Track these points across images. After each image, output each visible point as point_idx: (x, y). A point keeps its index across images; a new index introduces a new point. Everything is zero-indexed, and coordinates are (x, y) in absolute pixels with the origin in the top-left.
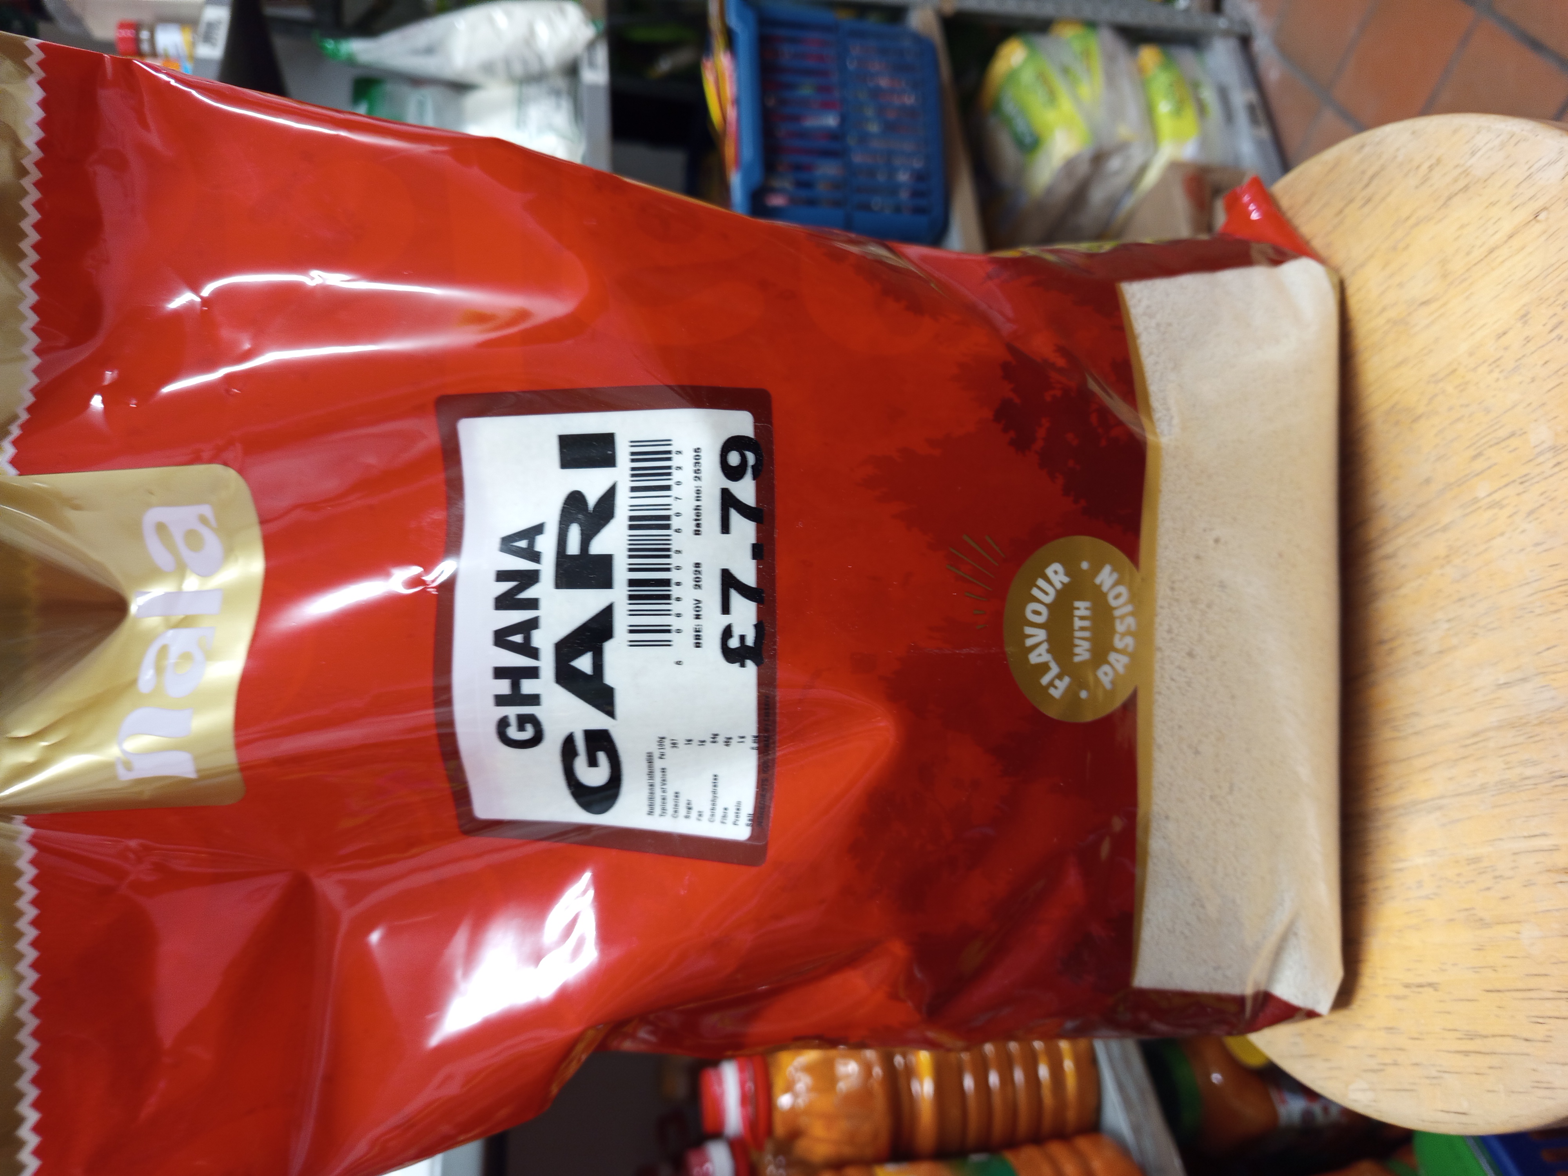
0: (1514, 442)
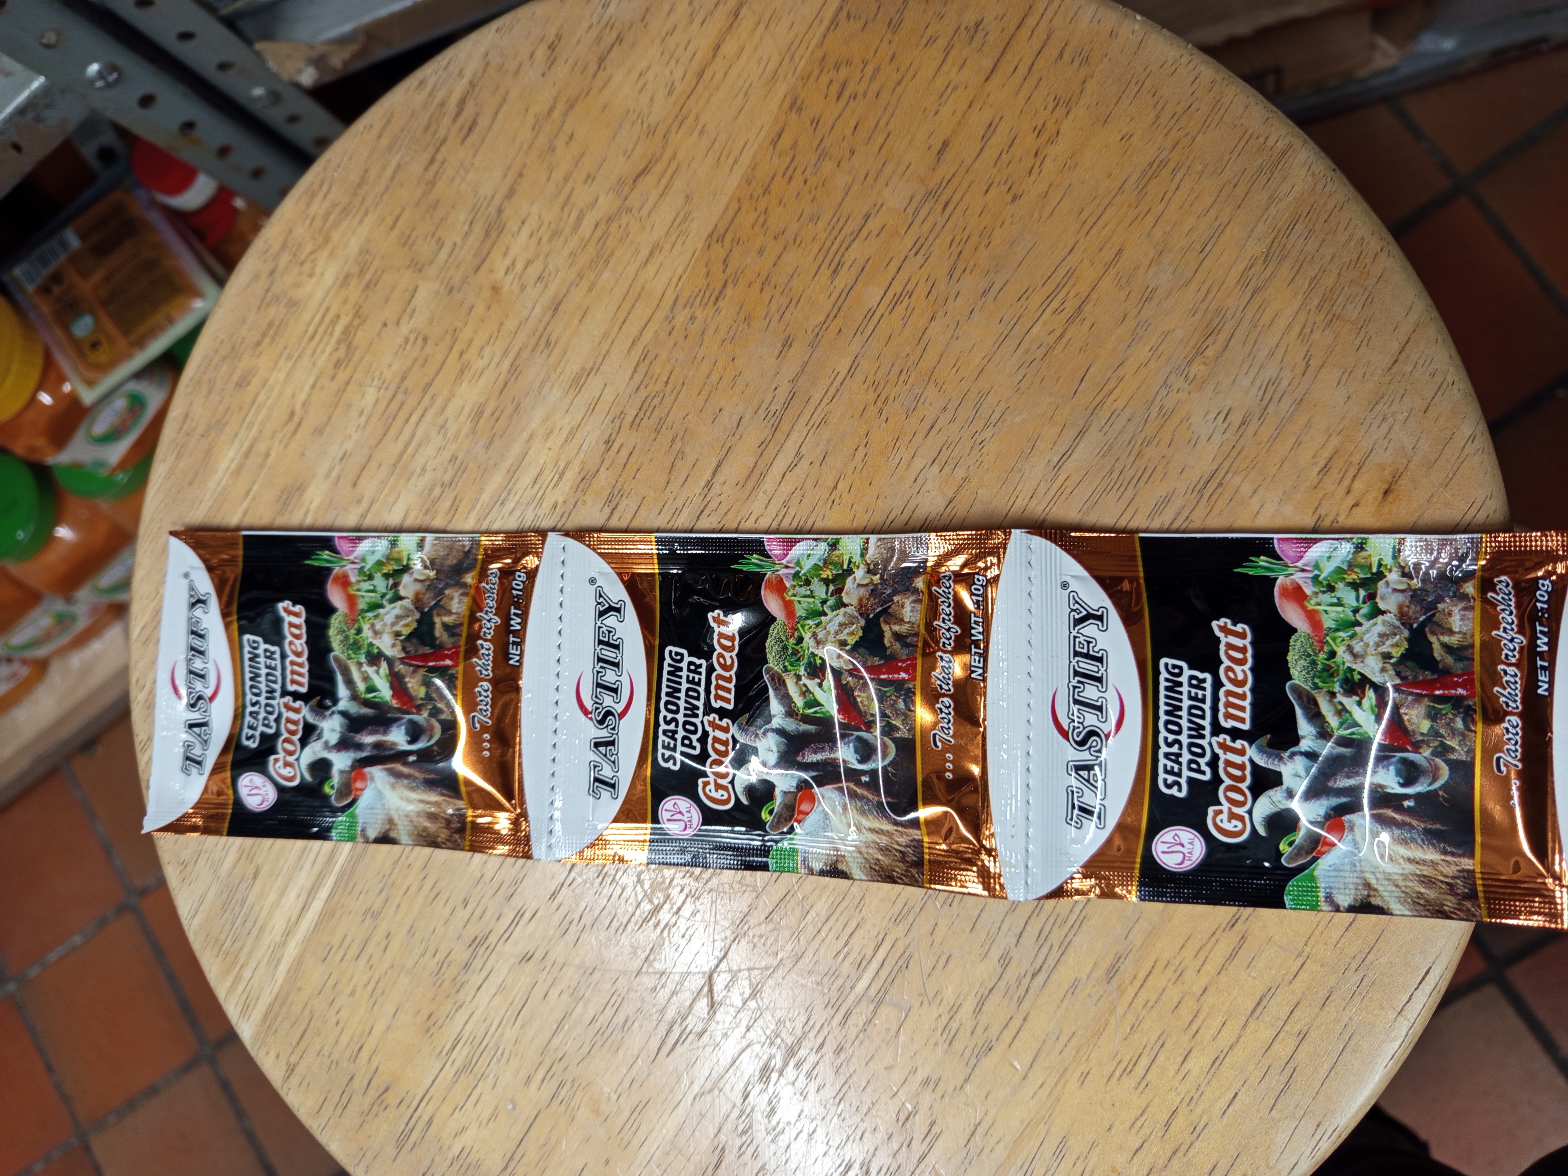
0: (873, 225)
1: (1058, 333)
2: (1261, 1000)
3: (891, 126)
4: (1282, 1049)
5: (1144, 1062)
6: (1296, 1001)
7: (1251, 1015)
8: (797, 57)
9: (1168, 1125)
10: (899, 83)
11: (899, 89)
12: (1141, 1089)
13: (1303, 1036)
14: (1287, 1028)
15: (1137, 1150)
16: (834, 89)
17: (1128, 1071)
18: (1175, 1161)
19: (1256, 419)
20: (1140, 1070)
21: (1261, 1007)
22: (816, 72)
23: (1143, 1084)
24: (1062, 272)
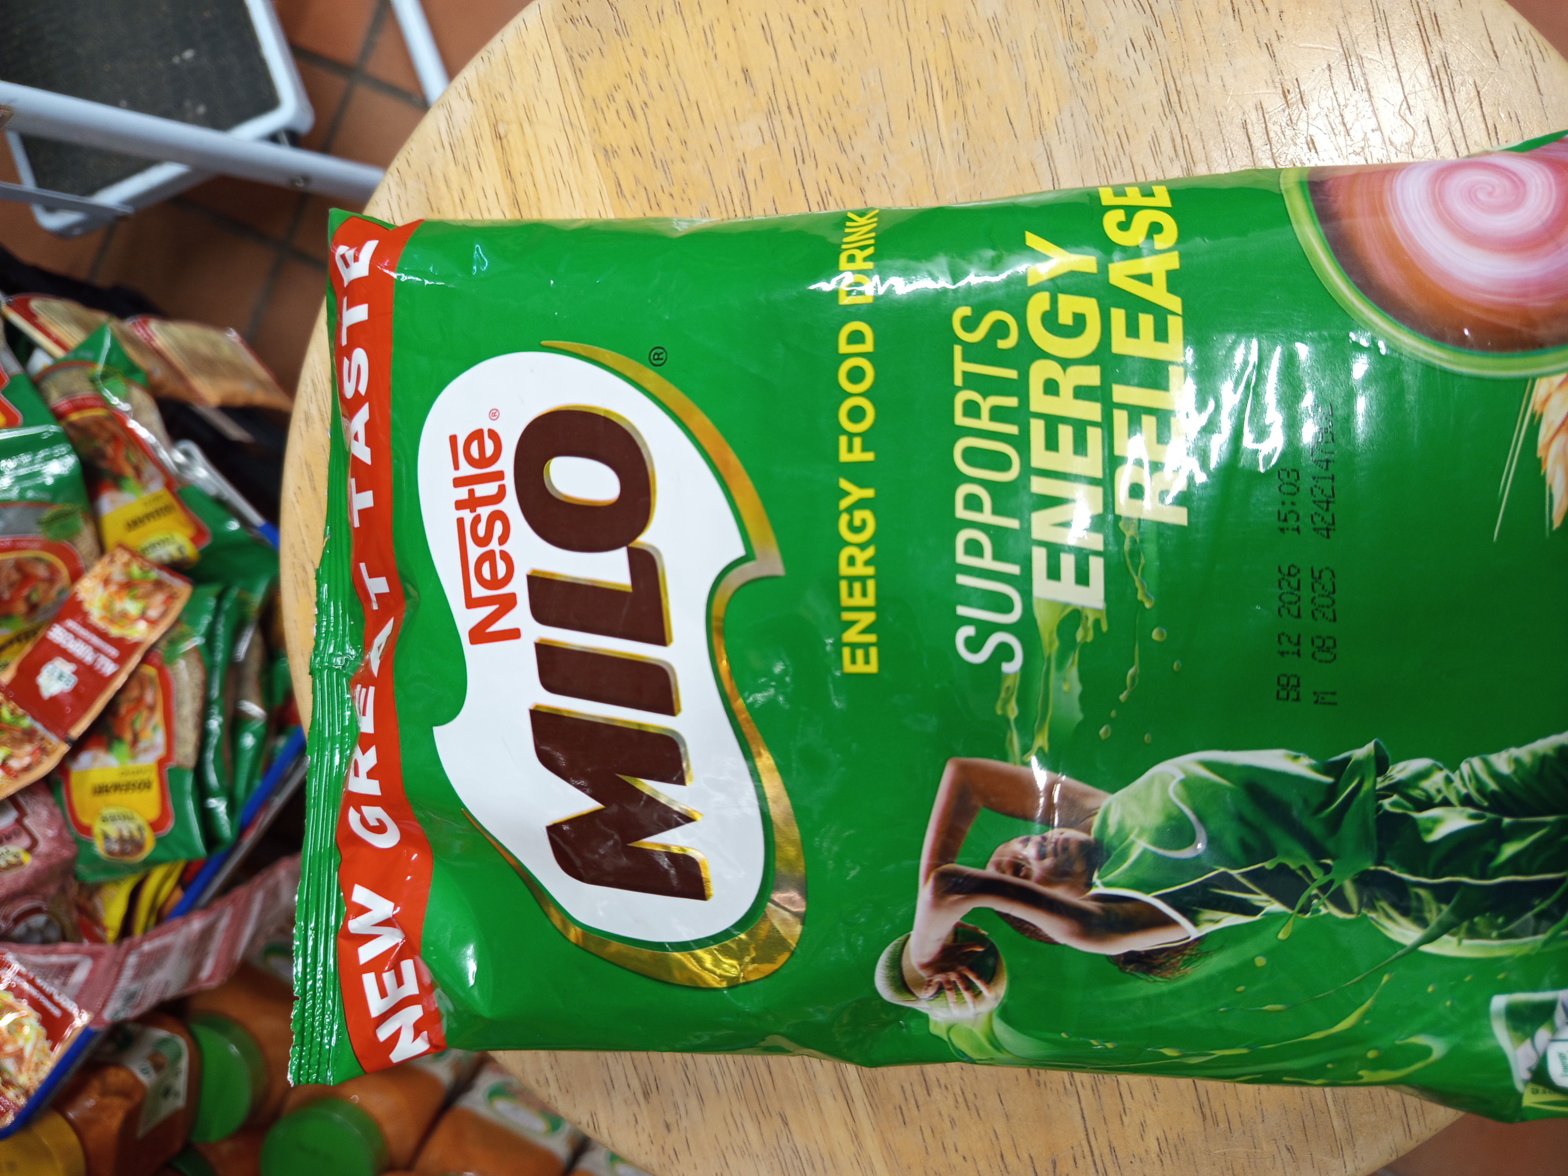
1: (960, 112)
3: (692, 99)
8: (575, 121)
10: (668, 66)
11: (673, 68)
16: (625, 114)
19: (1154, 29)
22: (600, 117)
24: (918, 70)
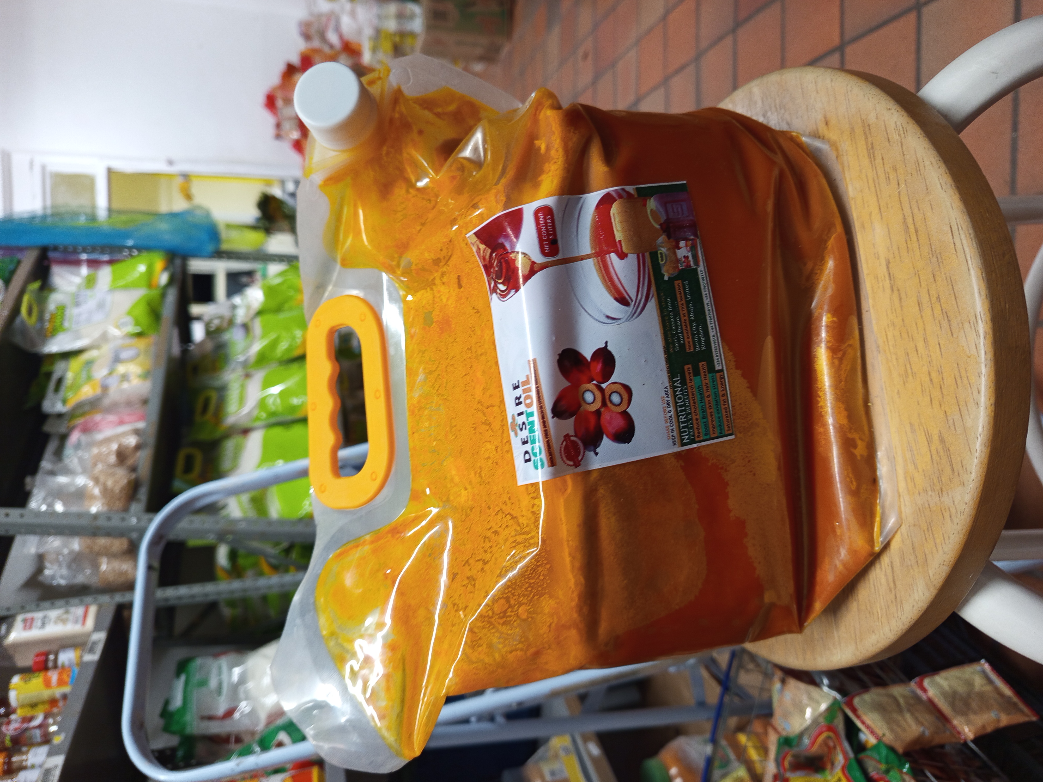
2: (918, 303)
4: (938, 311)
5: (908, 366)
6: (927, 289)
7: (921, 312)
9: (931, 380)
12: (915, 377)
13: (938, 299)
14: (932, 302)
15: (931, 401)
17: (907, 376)
18: (943, 390)
20: (909, 371)
21: (920, 305)
23: (914, 374)
